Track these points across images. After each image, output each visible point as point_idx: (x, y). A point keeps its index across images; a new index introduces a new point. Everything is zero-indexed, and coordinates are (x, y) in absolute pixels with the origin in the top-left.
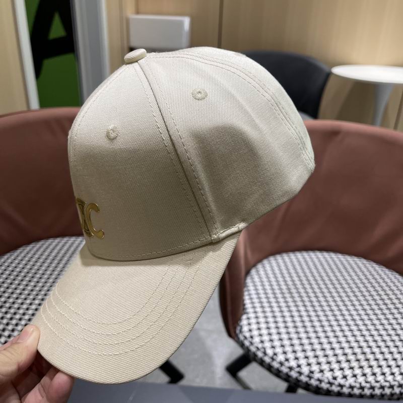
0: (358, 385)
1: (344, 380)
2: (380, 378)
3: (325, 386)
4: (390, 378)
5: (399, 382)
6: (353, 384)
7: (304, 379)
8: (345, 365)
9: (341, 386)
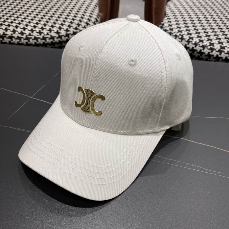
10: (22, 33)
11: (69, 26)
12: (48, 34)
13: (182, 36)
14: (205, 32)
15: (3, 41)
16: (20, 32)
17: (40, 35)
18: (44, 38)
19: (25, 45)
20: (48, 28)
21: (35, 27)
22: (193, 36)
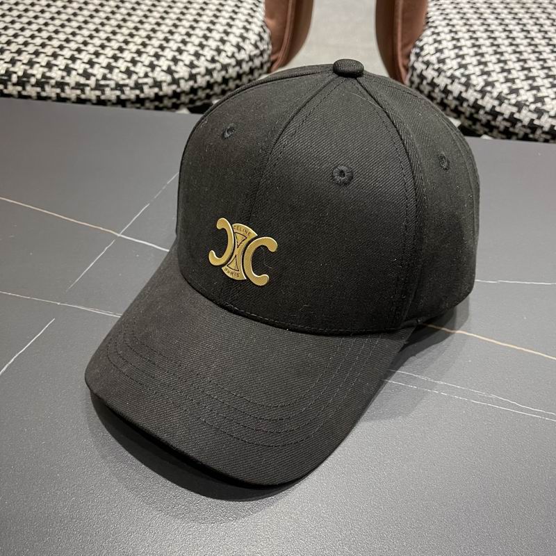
10: (86, 75)
11: (197, 55)
12: (146, 76)
13: (468, 77)
14: (523, 69)
15: (44, 94)
16: (81, 71)
17: (129, 77)
18: (138, 86)
19: (94, 104)
20: (146, 59)
21: (115, 58)
22: (494, 77)
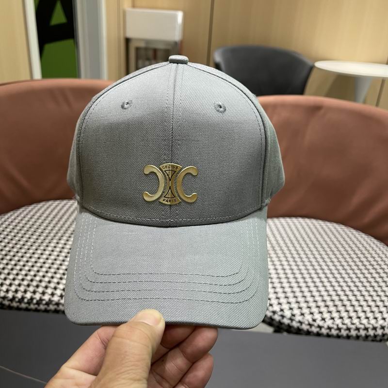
0: (335, 327)
1: (323, 321)
2: (356, 321)
3: (305, 327)
4: (365, 321)
5: (373, 325)
6: (331, 326)
7: (286, 321)
8: (323, 309)
9: (320, 327)
